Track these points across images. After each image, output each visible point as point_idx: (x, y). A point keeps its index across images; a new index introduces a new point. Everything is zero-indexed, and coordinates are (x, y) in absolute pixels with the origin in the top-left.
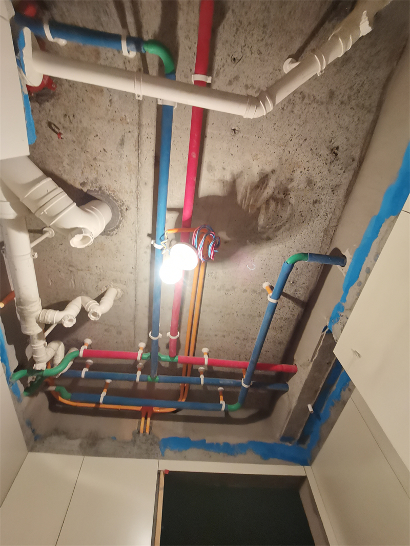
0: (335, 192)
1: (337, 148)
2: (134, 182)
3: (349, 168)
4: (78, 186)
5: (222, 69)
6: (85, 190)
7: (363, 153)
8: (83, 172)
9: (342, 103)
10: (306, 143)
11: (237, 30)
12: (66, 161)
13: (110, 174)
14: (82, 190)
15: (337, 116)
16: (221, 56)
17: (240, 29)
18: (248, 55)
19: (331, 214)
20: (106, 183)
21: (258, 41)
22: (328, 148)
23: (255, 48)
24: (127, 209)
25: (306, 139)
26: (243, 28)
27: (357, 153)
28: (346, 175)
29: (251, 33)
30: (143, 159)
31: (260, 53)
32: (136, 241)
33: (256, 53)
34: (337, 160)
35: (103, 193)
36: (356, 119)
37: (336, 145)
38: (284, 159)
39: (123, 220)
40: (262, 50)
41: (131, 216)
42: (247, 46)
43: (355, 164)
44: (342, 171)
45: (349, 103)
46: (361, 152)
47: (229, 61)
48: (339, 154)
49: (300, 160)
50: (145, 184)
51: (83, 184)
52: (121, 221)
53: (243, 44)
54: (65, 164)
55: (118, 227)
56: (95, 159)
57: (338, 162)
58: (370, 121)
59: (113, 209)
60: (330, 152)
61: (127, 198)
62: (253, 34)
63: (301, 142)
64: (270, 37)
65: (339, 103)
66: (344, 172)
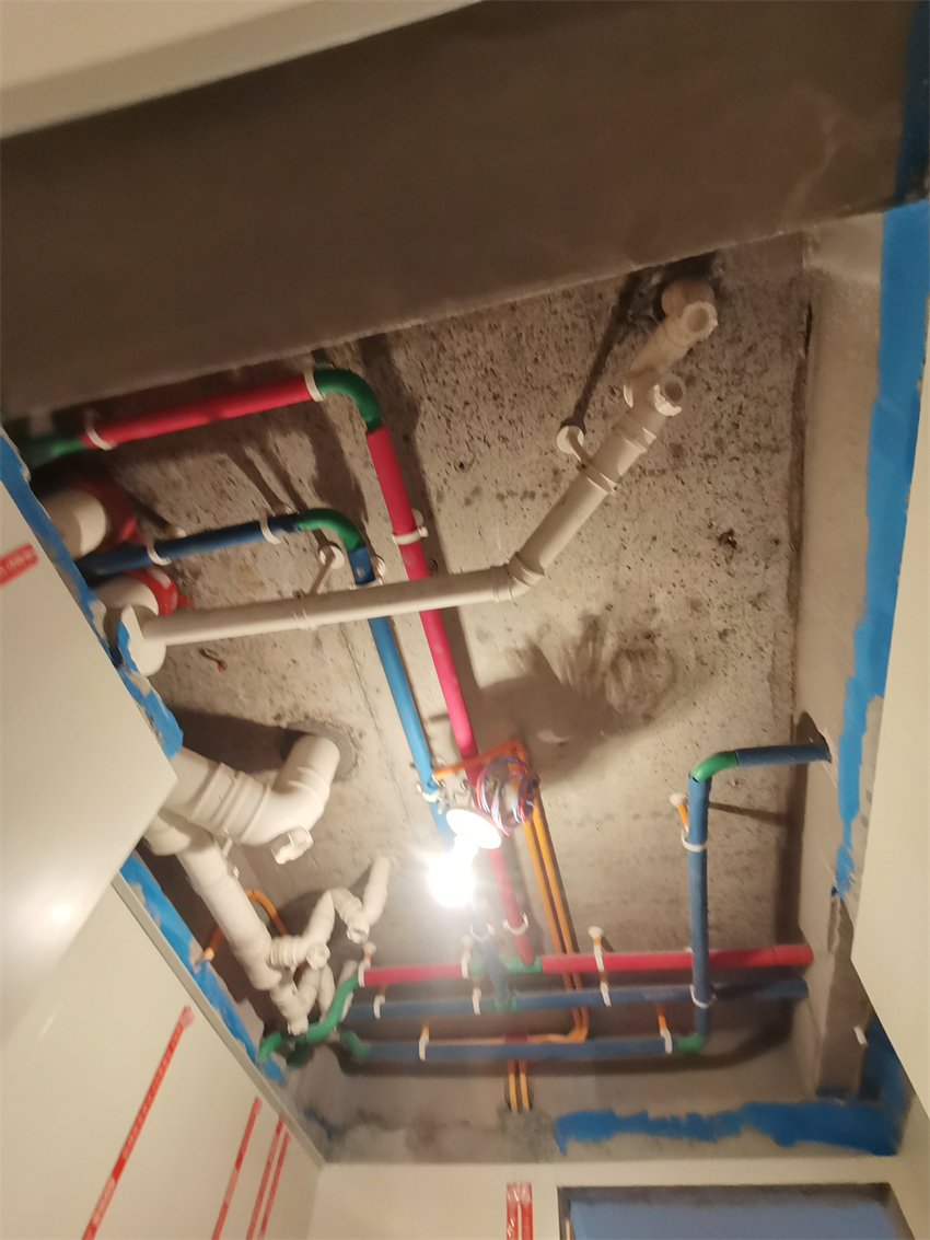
0: (762, 605)
1: (731, 533)
2: (357, 693)
3: (774, 557)
4: (270, 722)
5: (445, 488)
6: (284, 724)
7: (796, 525)
8: (271, 701)
9: (707, 457)
10: (658, 543)
11: (448, 421)
12: (242, 693)
13: (314, 693)
14: (279, 727)
15: (705, 481)
16: (434, 470)
17: (454, 419)
18: (482, 451)
19: (771, 646)
20: (312, 705)
21: (493, 423)
22: (709, 538)
23: (492, 437)
24: (361, 735)
25: (655, 538)
26: (457, 414)
27: (781, 529)
28: (773, 570)
29: (475, 417)
30: (359, 657)
31: (505, 439)
32: (394, 779)
33: (497, 441)
34: (740, 552)
35: (313, 721)
36: (752, 474)
37: (724, 528)
38: (622, 582)
39: (361, 754)
40: (507, 433)
41: (370, 744)
42: (475, 439)
43: (785, 548)
44: (762, 567)
45: (723, 452)
46: (791, 525)
47: (452, 470)
48: (740, 542)
49: (657, 574)
50: (378, 691)
51: (278, 717)
52: (357, 756)
53: (468, 438)
54: (241, 697)
55: (356, 765)
56: (284, 678)
57: (744, 555)
58: (787, 466)
59: (337, 742)
60: (717, 543)
61: (354, 718)
62: (479, 418)
63: (646, 544)
64: (512, 408)
65: (700, 460)
66: (767, 567)
